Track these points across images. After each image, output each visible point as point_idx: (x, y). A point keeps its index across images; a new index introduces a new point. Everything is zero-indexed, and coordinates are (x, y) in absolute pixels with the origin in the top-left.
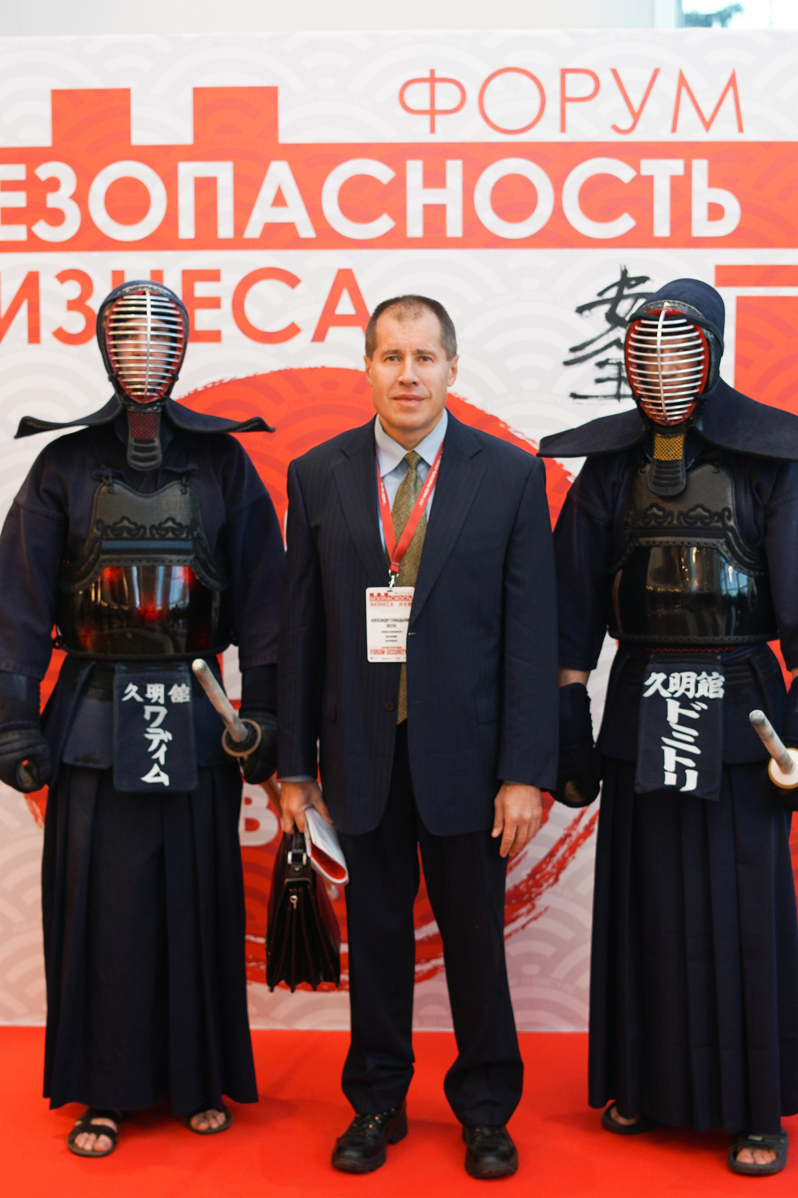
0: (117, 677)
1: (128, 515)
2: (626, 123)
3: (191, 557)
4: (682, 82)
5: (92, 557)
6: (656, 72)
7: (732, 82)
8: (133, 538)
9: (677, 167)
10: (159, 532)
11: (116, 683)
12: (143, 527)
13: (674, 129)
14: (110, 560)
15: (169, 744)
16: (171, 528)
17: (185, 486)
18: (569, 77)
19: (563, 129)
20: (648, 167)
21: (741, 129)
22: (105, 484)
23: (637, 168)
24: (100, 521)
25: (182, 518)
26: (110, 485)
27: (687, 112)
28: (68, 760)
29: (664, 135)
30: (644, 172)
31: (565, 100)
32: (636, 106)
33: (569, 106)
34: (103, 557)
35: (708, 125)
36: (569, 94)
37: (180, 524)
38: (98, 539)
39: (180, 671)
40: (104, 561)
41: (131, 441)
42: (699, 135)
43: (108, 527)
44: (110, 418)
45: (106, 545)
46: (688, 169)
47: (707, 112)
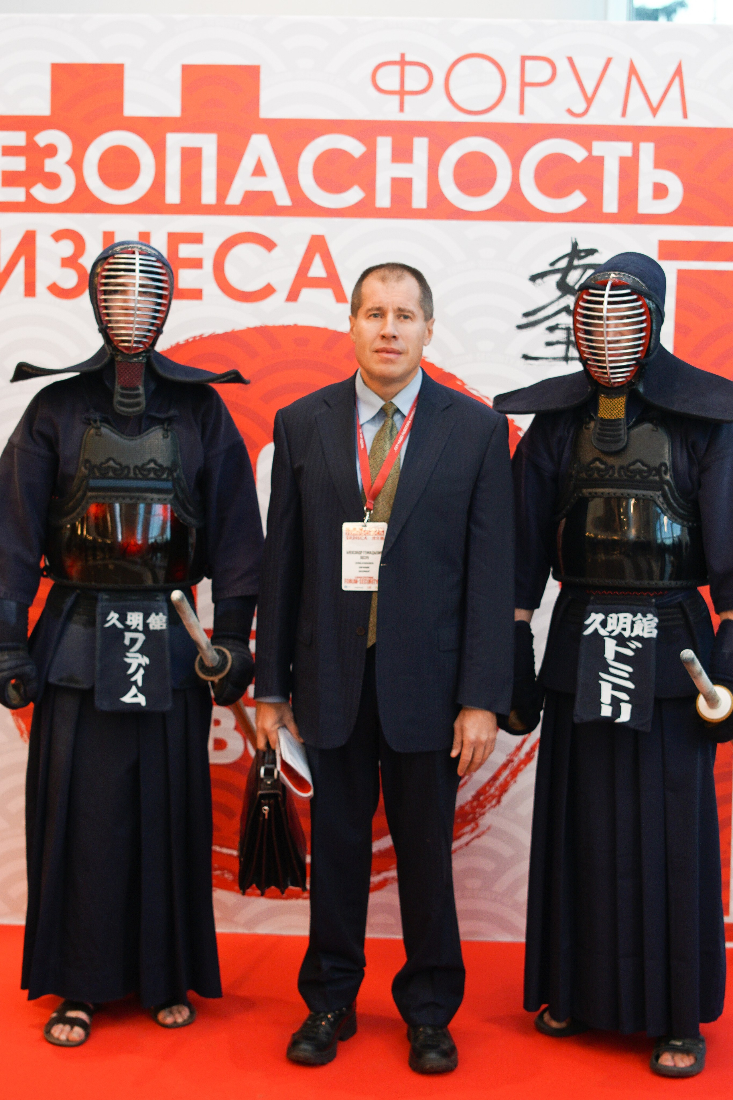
0: (100, 605)
1: (114, 456)
2: (580, 107)
3: (171, 496)
4: (633, 71)
5: (80, 494)
6: (609, 61)
7: (679, 72)
8: (117, 477)
9: (625, 148)
10: (142, 471)
11: (99, 610)
12: (128, 467)
13: (624, 114)
14: (96, 497)
15: (146, 668)
16: (153, 469)
17: (167, 431)
18: (528, 63)
19: (522, 112)
20: (599, 148)
21: (685, 116)
22: (93, 427)
23: (589, 148)
24: (87, 461)
25: (164, 459)
26: (98, 428)
27: (636, 98)
28: (53, 680)
29: (614, 119)
30: (596, 153)
31: (524, 84)
32: (589, 92)
33: (528, 90)
34: (89, 494)
35: (655, 111)
36: (528, 79)
37: (161, 466)
38: (86, 478)
39: (158, 601)
40: (91, 497)
41: (118, 388)
42: (647, 120)
43: (95, 466)
44: (99, 366)
45: (93, 483)
46: (636, 151)
47: (655, 99)
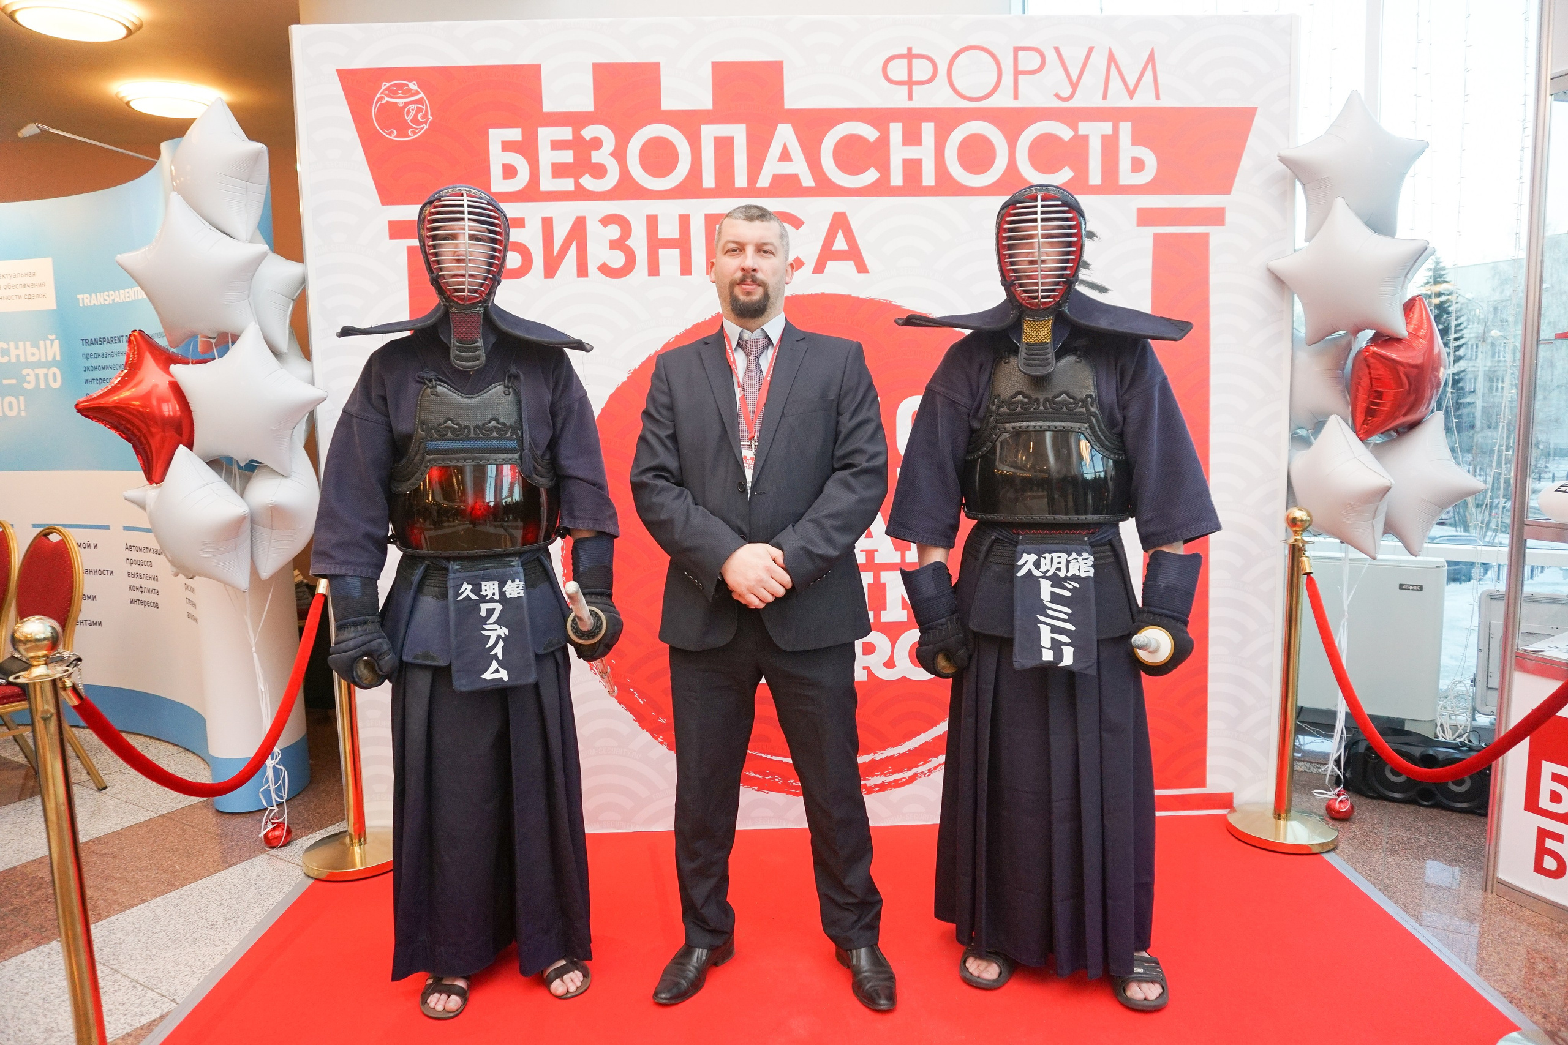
0: (451, 577)
1: (452, 416)
2: (1066, 92)
3: (516, 456)
4: (1112, 58)
5: (418, 458)
6: (1091, 50)
7: (1151, 59)
8: (457, 438)
9: (1107, 128)
10: (483, 431)
11: (450, 582)
12: (467, 427)
13: (1105, 98)
14: (436, 460)
15: (506, 639)
16: (496, 428)
17: (508, 387)
18: (1020, 54)
19: (1016, 98)
20: (1084, 128)
21: (1158, 98)
22: (428, 387)
23: (1075, 130)
24: (424, 423)
25: (506, 417)
26: (433, 388)
27: (1116, 83)
28: (407, 657)
29: (1097, 102)
30: (1081, 132)
31: (1017, 73)
32: (1074, 77)
33: (1020, 77)
34: (428, 457)
35: (1131, 94)
36: (1020, 68)
37: (504, 424)
38: (423, 440)
39: (513, 566)
40: (429, 461)
41: (454, 342)
42: (1125, 102)
43: (433, 427)
44: (432, 320)
45: (431, 445)
46: (1116, 129)
47: (1131, 84)
